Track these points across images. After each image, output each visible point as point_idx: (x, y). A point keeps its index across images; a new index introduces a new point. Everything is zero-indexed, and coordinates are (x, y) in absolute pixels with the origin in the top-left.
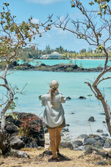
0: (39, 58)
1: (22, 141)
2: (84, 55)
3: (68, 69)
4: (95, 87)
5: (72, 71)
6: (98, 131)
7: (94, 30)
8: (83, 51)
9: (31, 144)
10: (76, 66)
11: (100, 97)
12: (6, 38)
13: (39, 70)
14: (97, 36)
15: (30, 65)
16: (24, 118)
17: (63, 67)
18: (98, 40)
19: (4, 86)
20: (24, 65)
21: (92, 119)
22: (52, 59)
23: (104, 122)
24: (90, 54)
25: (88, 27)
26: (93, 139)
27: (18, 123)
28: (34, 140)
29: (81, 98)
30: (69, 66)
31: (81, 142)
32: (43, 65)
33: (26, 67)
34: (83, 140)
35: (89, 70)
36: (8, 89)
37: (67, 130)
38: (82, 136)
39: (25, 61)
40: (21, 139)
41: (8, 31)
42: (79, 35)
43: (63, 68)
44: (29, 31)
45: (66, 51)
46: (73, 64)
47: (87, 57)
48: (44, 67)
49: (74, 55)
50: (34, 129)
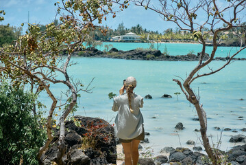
0: (109, 41)
1: (86, 157)
2: (169, 37)
3: (148, 56)
4: (187, 86)
5: (153, 59)
6: (189, 143)
7: (187, 10)
8: (169, 32)
9: (99, 159)
10: (159, 52)
11: (193, 99)
12: (68, 18)
13: (109, 57)
14: (190, 18)
15: (97, 50)
16: (90, 125)
17: (141, 53)
18: (192, 24)
19: (64, 82)
20: (88, 49)
21: (180, 127)
22: (127, 41)
23: (196, 130)
24: (178, 36)
25: (179, 6)
26: (181, 154)
27: (81, 131)
28: (103, 154)
29: (166, 96)
30: (150, 52)
31: (165, 158)
32: (114, 50)
33: (91, 52)
34: (167, 155)
35: (176, 58)
36: (70, 87)
37: (147, 141)
38: (167, 149)
39: (89, 44)
40: (85, 153)
41: (71, 9)
42: (166, 16)
43: (141, 55)
44: (99, 9)
45: (145, 31)
46: (155, 49)
47: (173, 39)
48: (115, 54)
49: (156, 37)
50: (102, 139)
